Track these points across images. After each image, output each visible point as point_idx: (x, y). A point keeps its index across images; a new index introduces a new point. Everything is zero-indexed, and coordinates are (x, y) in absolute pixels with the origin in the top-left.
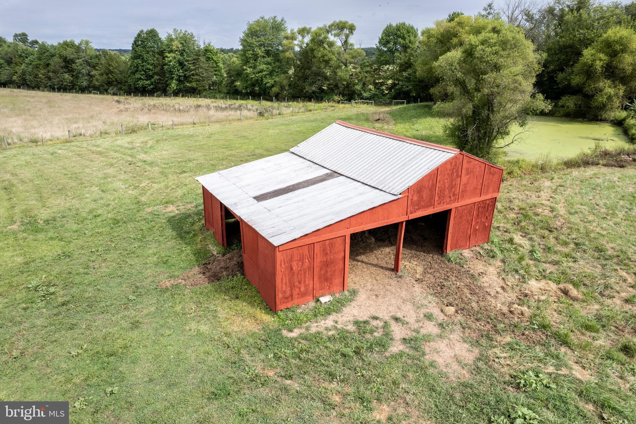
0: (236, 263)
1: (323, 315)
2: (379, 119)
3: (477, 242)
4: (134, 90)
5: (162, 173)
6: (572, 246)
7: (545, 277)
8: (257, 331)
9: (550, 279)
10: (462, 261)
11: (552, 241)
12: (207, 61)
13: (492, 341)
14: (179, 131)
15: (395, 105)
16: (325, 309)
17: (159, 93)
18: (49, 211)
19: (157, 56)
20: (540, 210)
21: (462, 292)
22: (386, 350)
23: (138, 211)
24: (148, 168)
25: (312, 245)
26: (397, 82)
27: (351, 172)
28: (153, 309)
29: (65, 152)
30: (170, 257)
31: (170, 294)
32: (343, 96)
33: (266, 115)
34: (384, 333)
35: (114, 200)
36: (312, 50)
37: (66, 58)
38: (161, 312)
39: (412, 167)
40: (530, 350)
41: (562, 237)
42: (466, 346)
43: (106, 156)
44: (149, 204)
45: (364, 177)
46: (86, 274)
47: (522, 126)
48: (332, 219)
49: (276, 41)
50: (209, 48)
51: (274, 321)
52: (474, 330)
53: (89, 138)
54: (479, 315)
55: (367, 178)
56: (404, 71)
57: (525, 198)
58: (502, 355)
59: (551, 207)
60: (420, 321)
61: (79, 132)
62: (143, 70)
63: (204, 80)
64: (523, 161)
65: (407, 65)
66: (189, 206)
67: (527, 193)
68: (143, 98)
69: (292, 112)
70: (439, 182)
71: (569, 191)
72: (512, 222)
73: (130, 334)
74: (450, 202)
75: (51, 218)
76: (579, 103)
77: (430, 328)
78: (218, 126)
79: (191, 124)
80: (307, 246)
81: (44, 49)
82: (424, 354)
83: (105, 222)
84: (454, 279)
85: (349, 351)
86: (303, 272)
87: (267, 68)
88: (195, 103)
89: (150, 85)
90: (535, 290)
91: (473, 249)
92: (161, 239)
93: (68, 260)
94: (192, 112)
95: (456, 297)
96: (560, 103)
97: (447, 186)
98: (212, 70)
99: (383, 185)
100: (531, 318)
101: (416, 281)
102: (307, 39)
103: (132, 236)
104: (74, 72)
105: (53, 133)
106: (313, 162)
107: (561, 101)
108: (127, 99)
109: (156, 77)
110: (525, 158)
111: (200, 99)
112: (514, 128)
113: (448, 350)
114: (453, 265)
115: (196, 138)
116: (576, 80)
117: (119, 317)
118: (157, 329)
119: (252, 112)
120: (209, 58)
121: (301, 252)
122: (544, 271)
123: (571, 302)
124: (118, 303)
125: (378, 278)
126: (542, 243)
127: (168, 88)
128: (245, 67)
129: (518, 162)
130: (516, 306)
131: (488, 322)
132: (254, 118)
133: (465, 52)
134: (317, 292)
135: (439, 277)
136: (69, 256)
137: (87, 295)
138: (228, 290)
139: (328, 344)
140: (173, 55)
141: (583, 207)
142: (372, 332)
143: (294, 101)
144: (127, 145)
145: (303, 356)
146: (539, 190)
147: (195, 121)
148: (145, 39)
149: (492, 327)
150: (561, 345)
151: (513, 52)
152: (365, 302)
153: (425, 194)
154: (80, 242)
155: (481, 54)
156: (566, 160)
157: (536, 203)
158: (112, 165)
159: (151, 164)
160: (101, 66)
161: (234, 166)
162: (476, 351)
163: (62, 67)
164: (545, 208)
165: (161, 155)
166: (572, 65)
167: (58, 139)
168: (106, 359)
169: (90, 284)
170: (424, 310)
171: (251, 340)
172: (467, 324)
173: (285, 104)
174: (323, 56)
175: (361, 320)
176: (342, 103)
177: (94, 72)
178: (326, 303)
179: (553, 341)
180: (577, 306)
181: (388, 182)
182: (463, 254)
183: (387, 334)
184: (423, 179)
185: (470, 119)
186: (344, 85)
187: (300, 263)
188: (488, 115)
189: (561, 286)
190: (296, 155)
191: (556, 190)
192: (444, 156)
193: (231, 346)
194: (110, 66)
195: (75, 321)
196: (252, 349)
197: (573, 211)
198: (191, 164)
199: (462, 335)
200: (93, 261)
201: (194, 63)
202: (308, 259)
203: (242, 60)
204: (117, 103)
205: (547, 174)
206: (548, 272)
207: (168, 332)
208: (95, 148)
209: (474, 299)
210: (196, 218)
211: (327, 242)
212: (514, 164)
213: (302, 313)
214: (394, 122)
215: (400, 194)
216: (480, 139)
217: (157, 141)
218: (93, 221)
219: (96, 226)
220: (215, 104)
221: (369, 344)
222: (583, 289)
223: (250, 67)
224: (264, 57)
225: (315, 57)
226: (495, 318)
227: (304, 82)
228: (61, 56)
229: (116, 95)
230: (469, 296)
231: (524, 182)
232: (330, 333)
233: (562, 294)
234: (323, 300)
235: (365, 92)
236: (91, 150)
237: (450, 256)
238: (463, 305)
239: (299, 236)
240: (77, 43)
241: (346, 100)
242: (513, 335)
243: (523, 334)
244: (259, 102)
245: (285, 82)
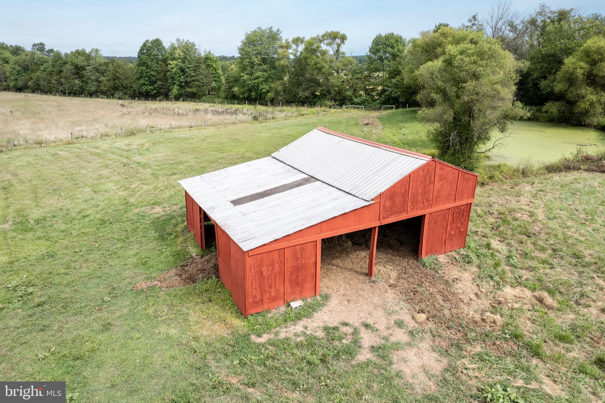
0: (213, 265)
1: (293, 320)
2: (368, 124)
3: (453, 247)
4: (138, 95)
5: (153, 174)
6: (550, 252)
7: (520, 284)
8: (226, 335)
9: (525, 286)
10: (437, 266)
11: (529, 247)
12: (207, 68)
13: (462, 350)
14: (176, 134)
15: (384, 110)
16: (296, 314)
17: (161, 97)
18: (41, 210)
19: (161, 63)
20: (519, 215)
21: (434, 299)
22: (353, 358)
23: (125, 212)
24: (141, 169)
25: (283, 250)
26: (386, 88)
27: (327, 177)
28: (126, 311)
29: (65, 153)
30: (149, 258)
31: (145, 296)
32: (335, 102)
33: (260, 119)
34: (353, 340)
35: (104, 201)
36: (306, 58)
37: (77, 65)
38: (134, 314)
39: (385, 173)
40: (500, 362)
41: (541, 243)
42: (435, 355)
43: (103, 158)
44: (137, 205)
45: (339, 183)
46: (66, 274)
47: (502, 132)
48: (303, 225)
49: (272, 50)
50: (210, 56)
51: (244, 325)
52: (445, 339)
53: (90, 140)
54: (450, 324)
55: (342, 184)
56: (393, 78)
57: (504, 202)
58: (470, 366)
59: (530, 212)
60: (390, 328)
61: (81, 134)
62: (147, 76)
63: (203, 86)
64: (504, 165)
65: (396, 73)
66: (175, 207)
67: (507, 197)
68: (146, 102)
69: (285, 116)
70: (412, 188)
71: (549, 196)
72: (491, 226)
73: (99, 337)
74: (423, 209)
75: (41, 218)
76: (563, 109)
77: (401, 336)
78: (214, 129)
79: (187, 127)
80: (277, 251)
81: (58, 57)
82: (391, 363)
83: (92, 222)
84: (427, 284)
85: (314, 359)
86: (273, 277)
87: (263, 75)
88: (194, 108)
89: (153, 90)
90: (510, 298)
91: (448, 254)
92: (143, 240)
93: (51, 260)
94: (190, 115)
95: (428, 303)
96: (544, 109)
97: (420, 192)
98: (211, 76)
99: (357, 191)
100: (504, 326)
101: (390, 286)
102: (301, 48)
103: (116, 237)
104: (84, 78)
105: (57, 136)
106: (292, 167)
107: (545, 107)
108: (131, 103)
109: (159, 83)
110: (507, 163)
111: (200, 103)
112: (495, 134)
113: (416, 360)
114: (428, 271)
115: (191, 141)
116: (559, 87)
117: (92, 319)
118: (127, 332)
119: (247, 116)
120: (209, 65)
121: (271, 256)
122: (520, 277)
123: (546, 310)
124: (93, 304)
125: (352, 283)
126: (520, 248)
127: (170, 93)
128: (242, 74)
129: (499, 166)
130: (488, 314)
131: (459, 331)
132: (248, 122)
133: (445, 61)
134: (288, 297)
135: (412, 283)
136: (53, 256)
137: (63, 296)
138: (202, 293)
139: (295, 351)
140: (175, 62)
141: (561, 212)
142: (340, 339)
143: (288, 106)
144: (124, 147)
145: (269, 362)
146: (518, 195)
147: (192, 124)
148: (151, 48)
149: (463, 336)
150: (533, 356)
151: (491, 62)
152: (336, 307)
153: (398, 200)
154: (66, 242)
155: (459, 64)
156: (548, 164)
157: (515, 207)
158: (107, 166)
159: (144, 166)
160: (108, 73)
161: (223, 168)
162: (445, 361)
163: (73, 74)
164: (524, 213)
165: (155, 157)
166: (555, 73)
167: (61, 141)
168: (71, 363)
169: (68, 285)
170: (396, 316)
171: (218, 345)
172: (438, 332)
173: (279, 108)
174: (316, 64)
175: (331, 325)
176: (334, 108)
177: (102, 78)
178: (296, 307)
179: (524, 352)
180: (552, 315)
181: (361, 188)
182: (438, 260)
183: (356, 342)
184: (395, 185)
185: (451, 125)
186: (335, 91)
187: (270, 268)
188: (469, 121)
189: (536, 294)
190: (277, 159)
191: (536, 195)
192: (416, 163)
193: (198, 351)
194: (116, 72)
195: (48, 322)
196: (219, 355)
197: (552, 216)
198: (182, 166)
199: (431, 344)
200: (75, 262)
201: (194, 70)
202: (278, 264)
203: (240, 67)
204: (121, 107)
205: (527, 179)
206: (524, 279)
207: (137, 335)
208: (94, 149)
209: (446, 305)
210: (179, 219)
211: (298, 247)
212: (496, 168)
213: (272, 317)
214: (382, 126)
215: (372, 200)
216: (461, 144)
217: (154, 144)
218: (81, 221)
219: (83, 226)
220: (213, 109)
221: (336, 352)
222: (558, 297)
223: (247, 74)
224: (260, 65)
225: (308, 65)
226: (466, 326)
227: (298, 88)
228: (72, 64)
229: (122, 99)
230: (442, 303)
231: (505, 187)
232: (299, 339)
233: (537, 302)
234: (295, 304)
235: (356, 97)
236: (90, 152)
237: (425, 261)
238: (435, 312)
239: (268, 242)
240: (88, 51)
241: (338, 105)
242: (483, 345)
243: (494, 344)
244: (254, 106)
245: (280, 88)
